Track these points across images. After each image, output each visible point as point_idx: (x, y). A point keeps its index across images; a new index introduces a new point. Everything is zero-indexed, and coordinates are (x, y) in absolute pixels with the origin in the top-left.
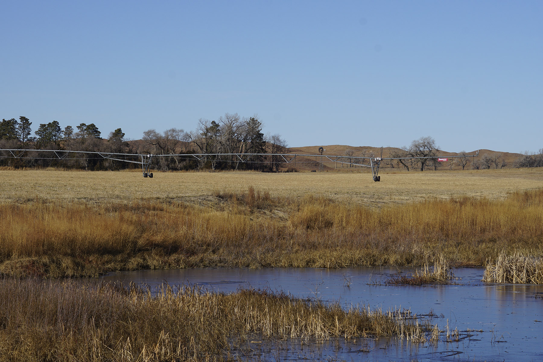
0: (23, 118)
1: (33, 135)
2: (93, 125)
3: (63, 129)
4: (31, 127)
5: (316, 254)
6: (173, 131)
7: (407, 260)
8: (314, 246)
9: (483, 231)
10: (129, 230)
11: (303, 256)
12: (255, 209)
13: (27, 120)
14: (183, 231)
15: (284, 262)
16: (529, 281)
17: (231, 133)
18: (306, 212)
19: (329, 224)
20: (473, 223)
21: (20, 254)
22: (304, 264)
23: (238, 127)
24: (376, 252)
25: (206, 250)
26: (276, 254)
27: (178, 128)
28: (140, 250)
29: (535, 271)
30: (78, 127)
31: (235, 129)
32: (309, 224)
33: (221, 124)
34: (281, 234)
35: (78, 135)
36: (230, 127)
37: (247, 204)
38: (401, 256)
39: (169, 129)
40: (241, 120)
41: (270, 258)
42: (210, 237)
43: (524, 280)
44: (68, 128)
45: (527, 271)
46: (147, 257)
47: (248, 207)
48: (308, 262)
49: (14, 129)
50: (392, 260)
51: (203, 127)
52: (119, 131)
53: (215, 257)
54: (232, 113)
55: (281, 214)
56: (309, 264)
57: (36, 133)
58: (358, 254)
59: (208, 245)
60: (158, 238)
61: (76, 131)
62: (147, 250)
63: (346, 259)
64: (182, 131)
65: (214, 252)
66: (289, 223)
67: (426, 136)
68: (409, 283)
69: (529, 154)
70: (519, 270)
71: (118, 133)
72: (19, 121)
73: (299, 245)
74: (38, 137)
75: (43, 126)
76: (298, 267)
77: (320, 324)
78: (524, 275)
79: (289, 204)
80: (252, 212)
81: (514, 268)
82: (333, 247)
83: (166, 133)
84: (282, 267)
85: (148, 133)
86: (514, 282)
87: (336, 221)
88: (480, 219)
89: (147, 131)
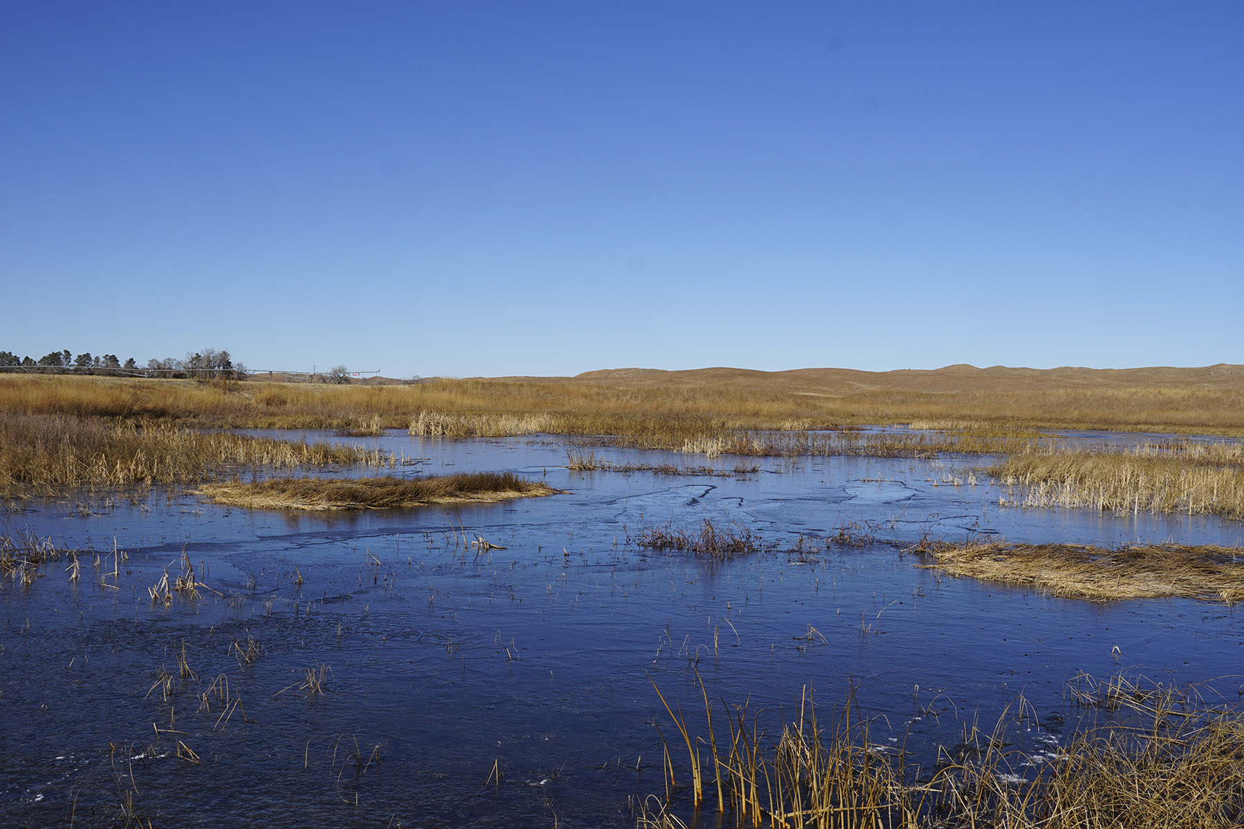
0: (66, 351)
1: (72, 362)
2: (114, 356)
3: (93, 358)
4: (71, 357)
5: (276, 419)
6: (169, 359)
7: (346, 423)
8: (273, 414)
9: (397, 408)
10: (126, 397)
11: (265, 421)
12: (227, 392)
13: (69, 352)
14: (170, 401)
15: (250, 424)
16: (444, 434)
17: (209, 361)
18: (266, 394)
19: (284, 402)
20: (389, 403)
21: (34, 412)
22: (267, 426)
23: (214, 357)
24: (322, 418)
25: (188, 416)
26: (243, 419)
27: (172, 358)
28: (134, 414)
29: (448, 426)
30: (104, 357)
31: (211, 359)
32: (269, 402)
33: (202, 355)
34: (247, 408)
35: (103, 362)
36: (209, 357)
37: (221, 387)
38: (342, 421)
39: (166, 358)
40: (216, 352)
41: (239, 422)
42: (191, 407)
43: (440, 432)
44: (97, 358)
45: (442, 426)
46: (140, 419)
47: (221, 390)
48: (269, 425)
49: (60, 358)
50: (335, 423)
51: (190, 357)
52: (132, 359)
53: (196, 421)
54: (210, 348)
55: (247, 395)
56: (270, 426)
57: (75, 361)
58: (308, 419)
59: (190, 412)
60: (150, 406)
61: (102, 359)
62: (141, 414)
63: (299, 423)
64: (175, 360)
65: (194, 417)
66: (253, 401)
67: (340, 365)
68: (352, 436)
69: (406, 379)
70: (437, 426)
71: (131, 361)
72: (63, 353)
73: (262, 413)
74: (76, 364)
75: (79, 356)
76: (262, 428)
77: (289, 453)
78: (440, 429)
79: (253, 388)
80: (225, 393)
81: (432, 423)
82: (288, 414)
83: (164, 361)
84: (249, 428)
85: (152, 361)
86: (433, 434)
87: (289, 400)
88: (394, 400)
89: (151, 359)
